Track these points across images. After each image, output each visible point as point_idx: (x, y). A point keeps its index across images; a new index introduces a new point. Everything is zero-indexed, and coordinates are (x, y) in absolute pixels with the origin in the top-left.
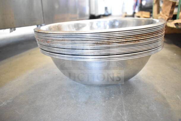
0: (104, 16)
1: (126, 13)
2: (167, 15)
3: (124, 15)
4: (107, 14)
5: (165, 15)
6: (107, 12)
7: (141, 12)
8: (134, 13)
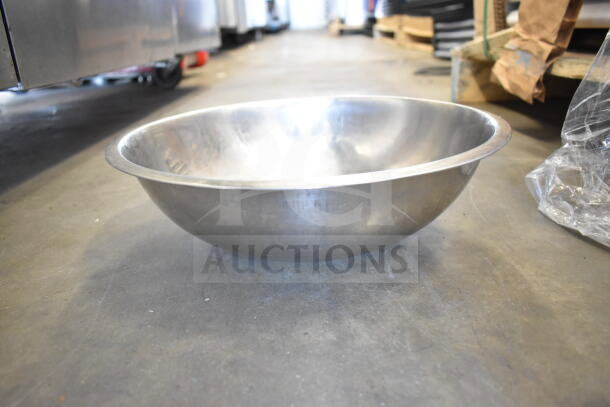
0: (267, 31)
1: (342, 21)
2: (544, 40)
3: (336, 27)
4: (275, 24)
5: (535, 38)
6: (276, 19)
7: (396, 19)
8: (372, 21)
